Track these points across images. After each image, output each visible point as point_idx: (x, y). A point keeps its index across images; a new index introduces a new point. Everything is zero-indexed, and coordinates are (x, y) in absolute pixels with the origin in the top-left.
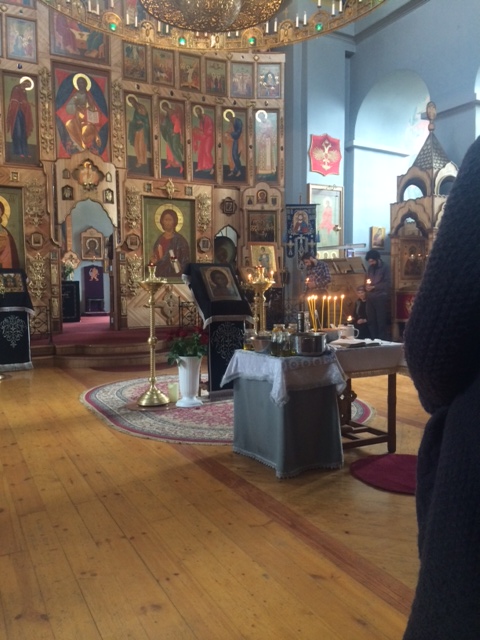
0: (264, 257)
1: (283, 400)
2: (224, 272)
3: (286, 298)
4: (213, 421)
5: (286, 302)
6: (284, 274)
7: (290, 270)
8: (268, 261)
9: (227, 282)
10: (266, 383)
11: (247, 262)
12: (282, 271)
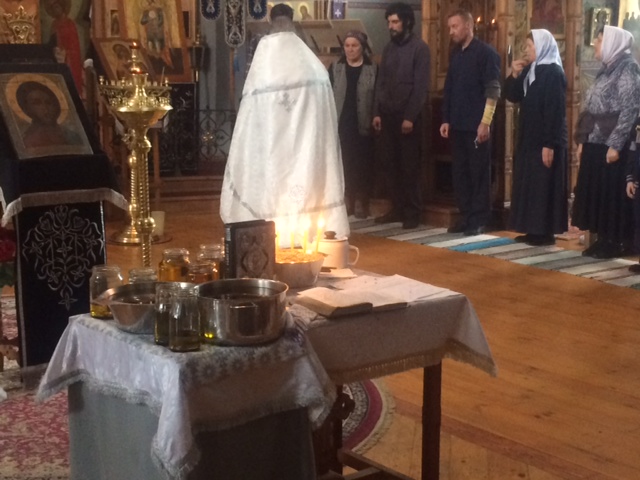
0: (152, 15)
1: (182, 462)
2: (51, 85)
3: (203, 106)
4: (29, 452)
6: (198, 50)
7: (212, 42)
8: (161, 24)
9: (58, 111)
10: (144, 411)
11: (115, 21)
12: (194, 44)
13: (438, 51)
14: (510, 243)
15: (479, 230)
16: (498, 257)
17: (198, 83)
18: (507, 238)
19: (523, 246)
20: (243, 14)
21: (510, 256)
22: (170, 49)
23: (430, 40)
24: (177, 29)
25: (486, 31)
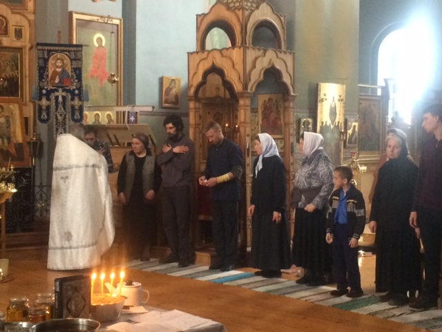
0: (2, 120)
3: (37, 183)
5: (37, 190)
6: (35, 143)
7: (44, 138)
12: (32, 139)
13: (200, 146)
14: (251, 276)
15: (230, 267)
16: (244, 287)
17: (34, 167)
18: (249, 273)
19: (260, 278)
20: (67, 120)
21: (251, 286)
22: (15, 144)
23: (195, 139)
24: (20, 130)
25: (232, 133)
